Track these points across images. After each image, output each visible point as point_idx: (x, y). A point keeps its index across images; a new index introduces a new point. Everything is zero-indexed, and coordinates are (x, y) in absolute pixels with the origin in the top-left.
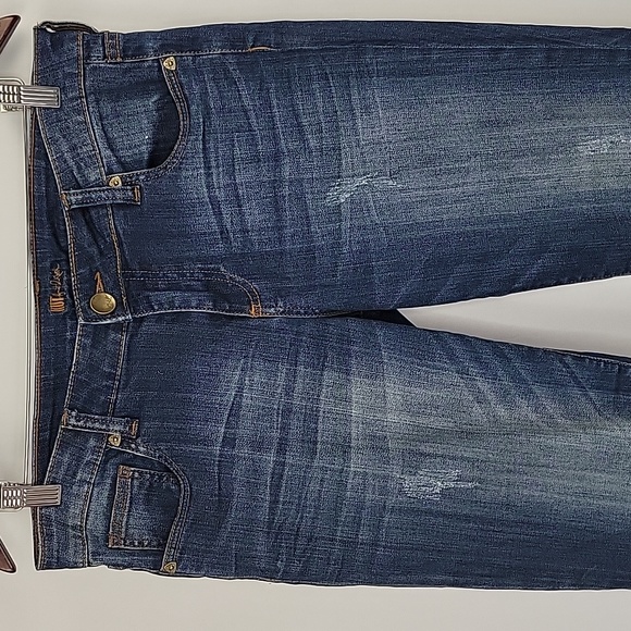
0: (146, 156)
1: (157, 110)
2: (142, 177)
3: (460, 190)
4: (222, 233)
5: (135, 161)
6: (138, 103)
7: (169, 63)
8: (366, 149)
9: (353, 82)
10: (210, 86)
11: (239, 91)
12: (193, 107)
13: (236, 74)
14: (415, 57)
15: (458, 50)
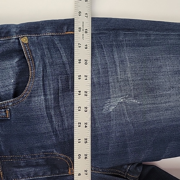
0: (12, 91)
1: (18, 66)
2: (10, 104)
3: (168, 104)
4: (53, 132)
5: (6, 94)
6: (7, 63)
7: (24, 40)
8: (122, 84)
9: (115, 49)
10: (46, 51)
11: (61, 54)
12: (37, 63)
13: (59, 45)
14: (143, 38)
15: (163, 35)
